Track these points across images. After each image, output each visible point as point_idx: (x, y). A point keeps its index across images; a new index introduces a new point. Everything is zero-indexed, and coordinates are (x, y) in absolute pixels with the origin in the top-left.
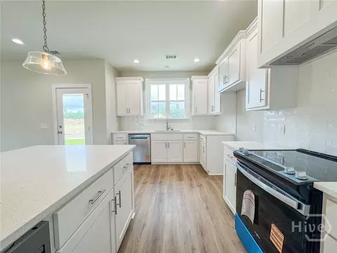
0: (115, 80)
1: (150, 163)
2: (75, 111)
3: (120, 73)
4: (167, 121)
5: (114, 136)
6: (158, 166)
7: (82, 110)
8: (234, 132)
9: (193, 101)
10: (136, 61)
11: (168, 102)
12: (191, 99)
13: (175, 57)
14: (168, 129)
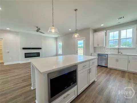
0: (94, 34)
1: (107, 67)
2: (80, 46)
3: (95, 31)
4: (118, 49)
5: (92, 54)
6: (111, 69)
7: (83, 45)
10: (102, 25)
11: (120, 39)
13: (123, 17)
14: (119, 53)
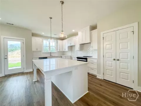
4: (50, 53)
8: (70, 55)
9: (58, 47)
11: (50, 47)
12: (57, 46)
14: (51, 56)
